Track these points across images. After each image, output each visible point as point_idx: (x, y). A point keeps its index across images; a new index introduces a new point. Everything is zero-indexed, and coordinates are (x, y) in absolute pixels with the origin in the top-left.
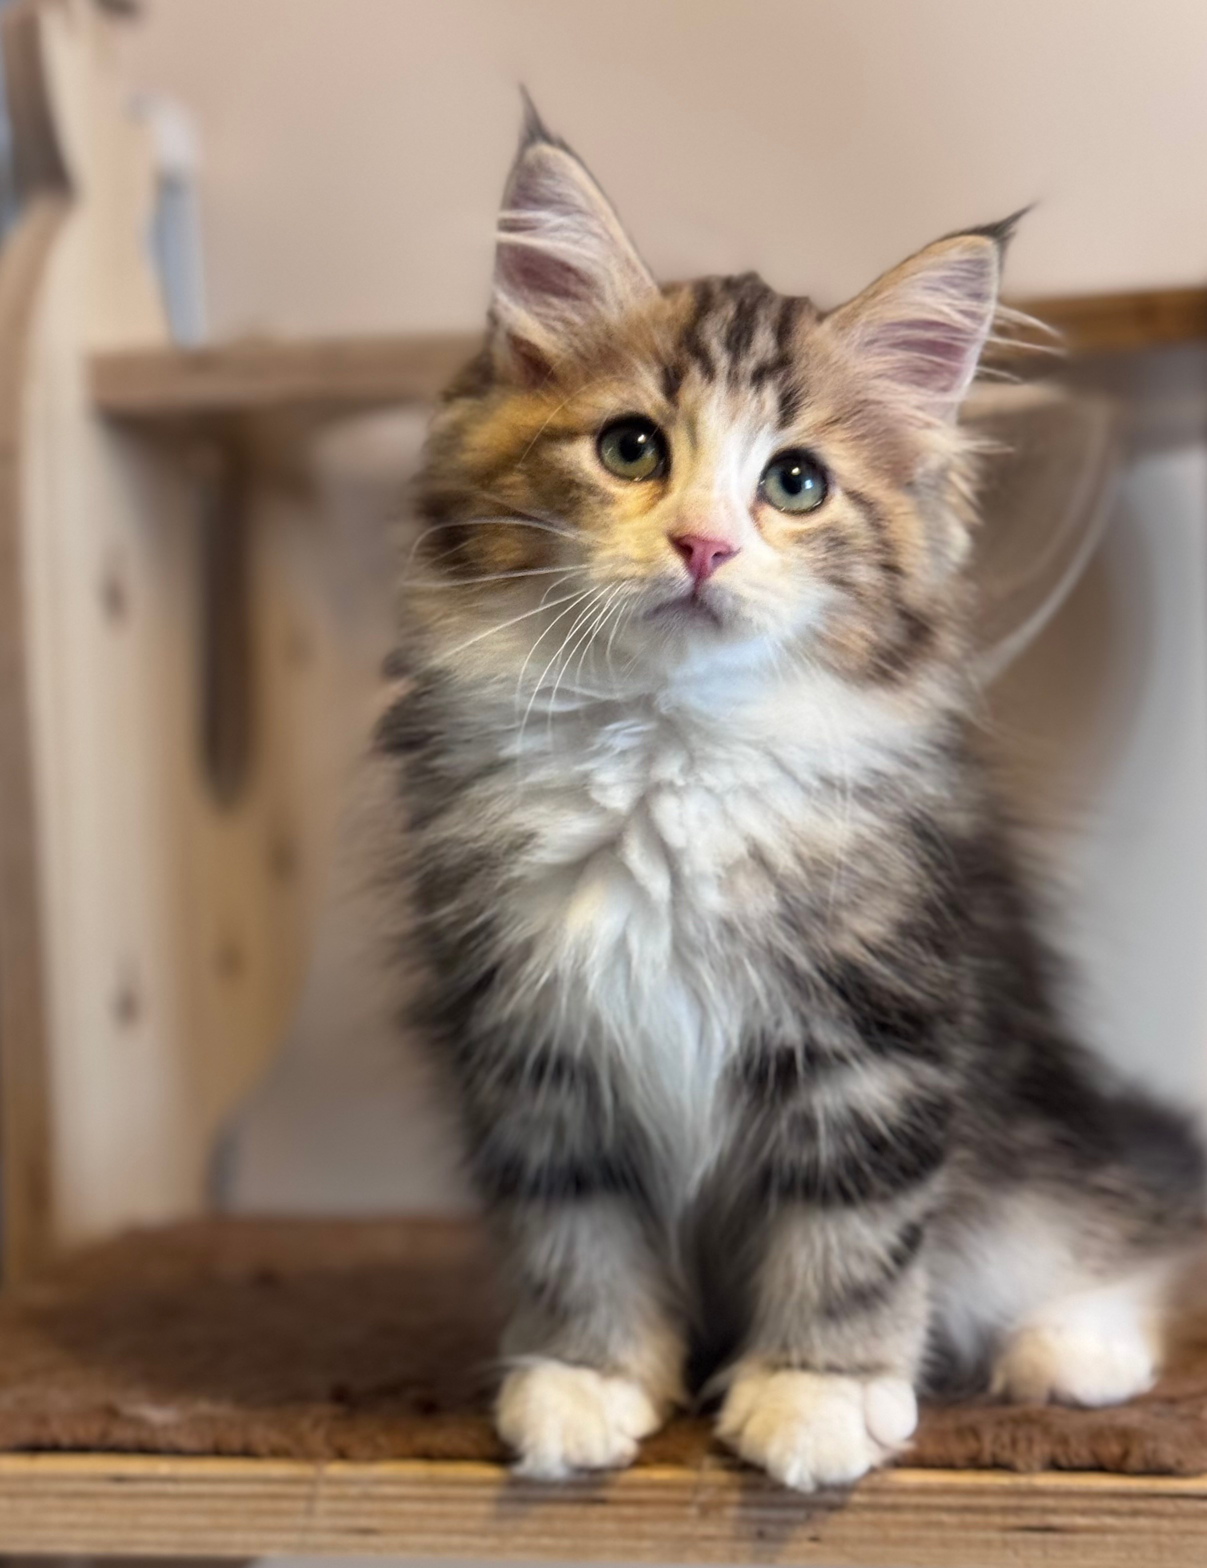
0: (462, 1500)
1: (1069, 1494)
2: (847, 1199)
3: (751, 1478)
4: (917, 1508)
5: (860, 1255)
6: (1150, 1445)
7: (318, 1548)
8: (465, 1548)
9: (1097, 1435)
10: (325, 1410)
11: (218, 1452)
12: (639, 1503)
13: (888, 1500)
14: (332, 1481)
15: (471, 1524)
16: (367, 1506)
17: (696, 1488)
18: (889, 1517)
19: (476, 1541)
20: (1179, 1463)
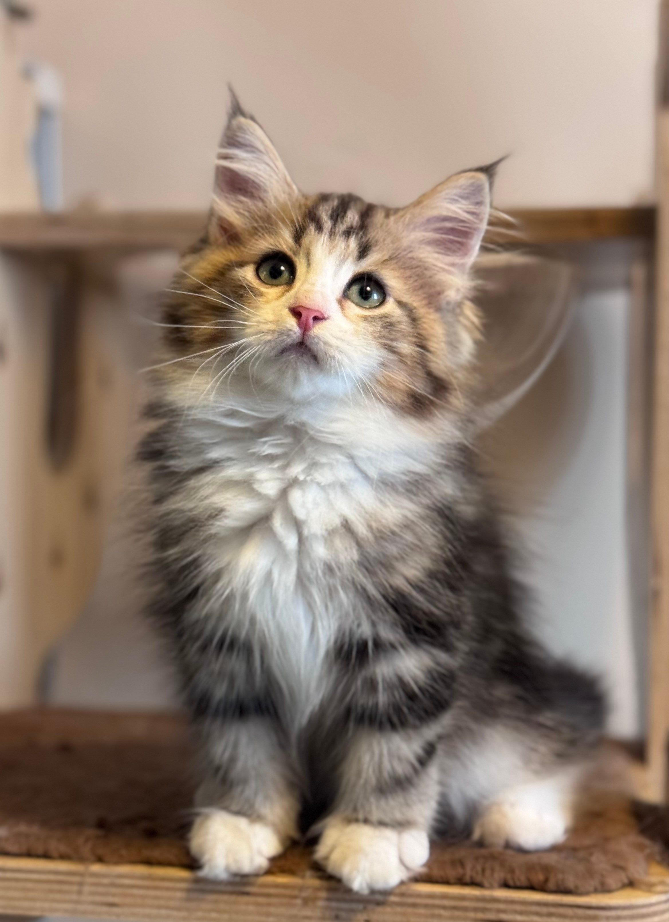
0: (168, 889)
1: (512, 902)
2: (393, 727)
3: (333, 884)
4: (426, 906)
5: (400, 759)
6: (560, 876)
7: (84, 913)
8: (168, 917)
9: (530, 868)
10: (92, 832)
11: (29, 854)
12: (268, 895)
13: (410, 900)
14: (94, 875)
15: (172, 903)
16: (113, 890)
17: (301, 888)
18: (410, 910)
19: (175, 913)
20: (576, 887)
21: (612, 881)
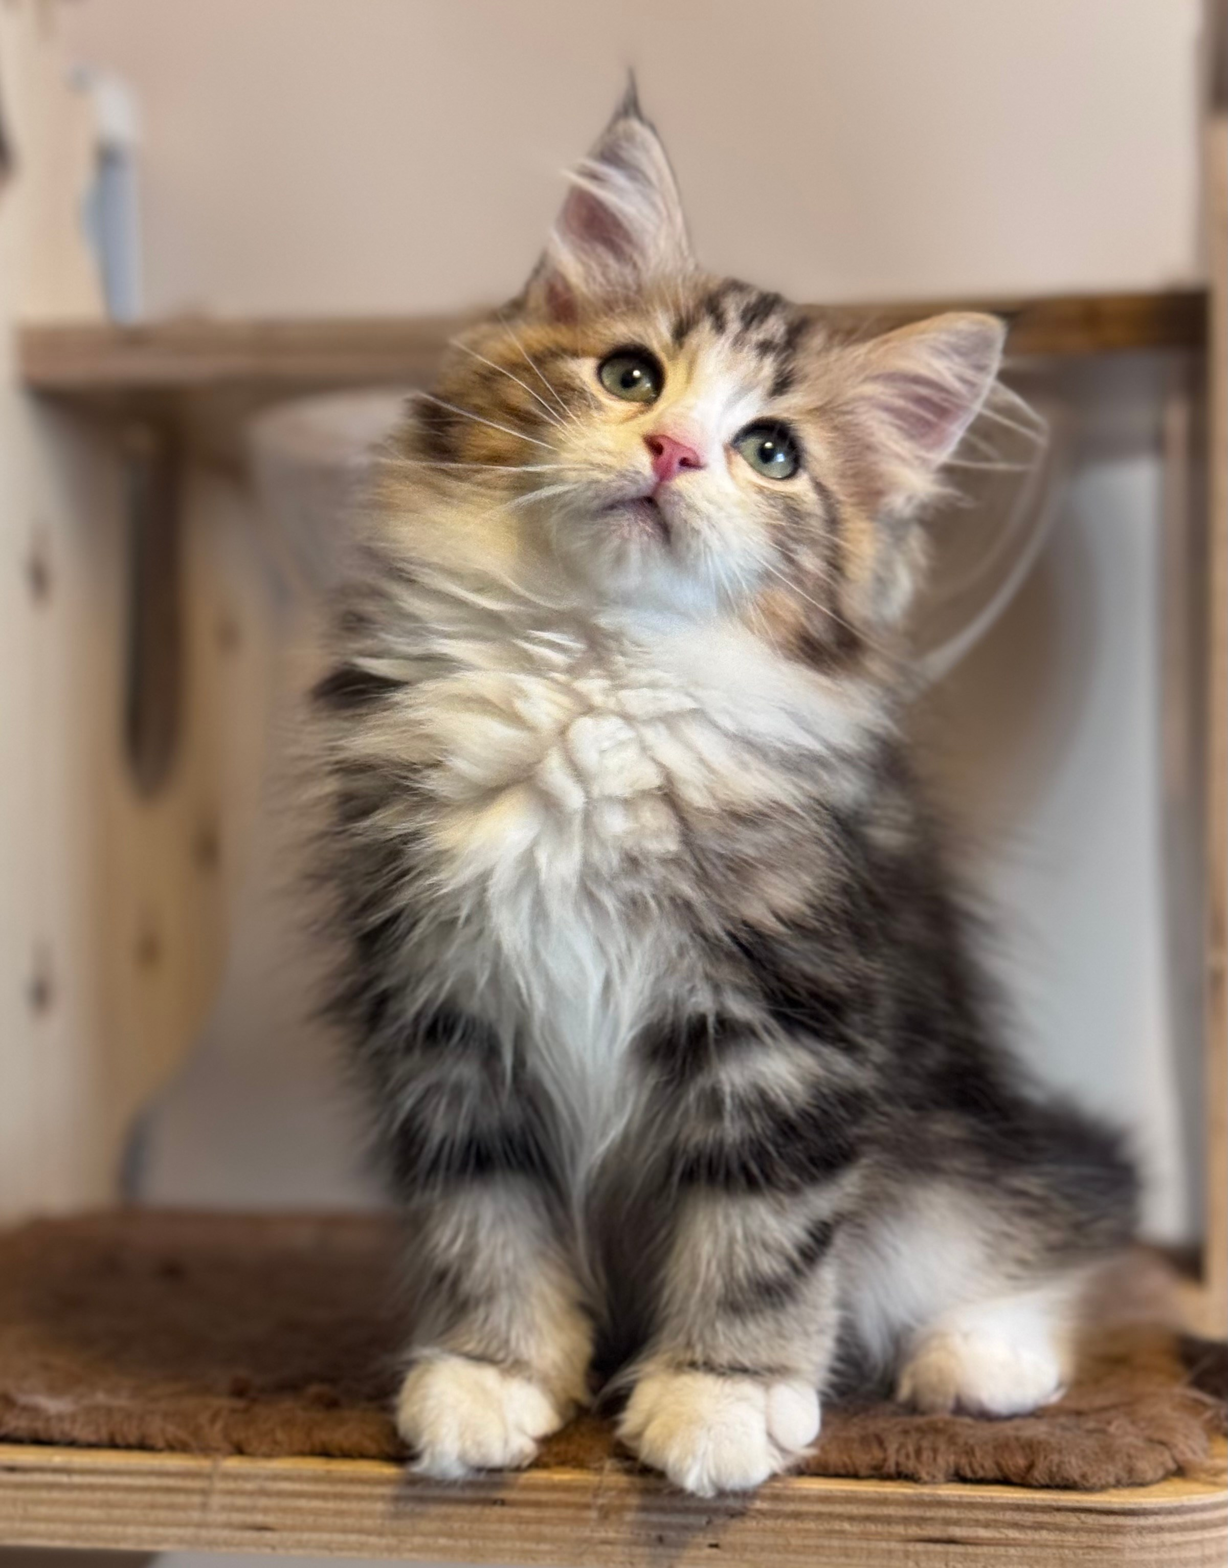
0: (360, 1497)
1: (972, 1505)
2: (752, 1185)
3: (652, 1482)
4: (819, 1516)
5: (766, 1246)
6: (1055, 1458)
7: (212, 1543)
8: (362, 1547)
9: (1003, 1446)
10: (224, 1403)
11: (113, 1445)
12: (537, 1504)
13: (790, 1507)
14: (226, 1476)
15: (368, 1523)
16: (263, 1502)
17: (597, 1491)
18: (789, 1524)
19: (373, 1540)
20: (1084, 1476)
21: (1146, 1466)
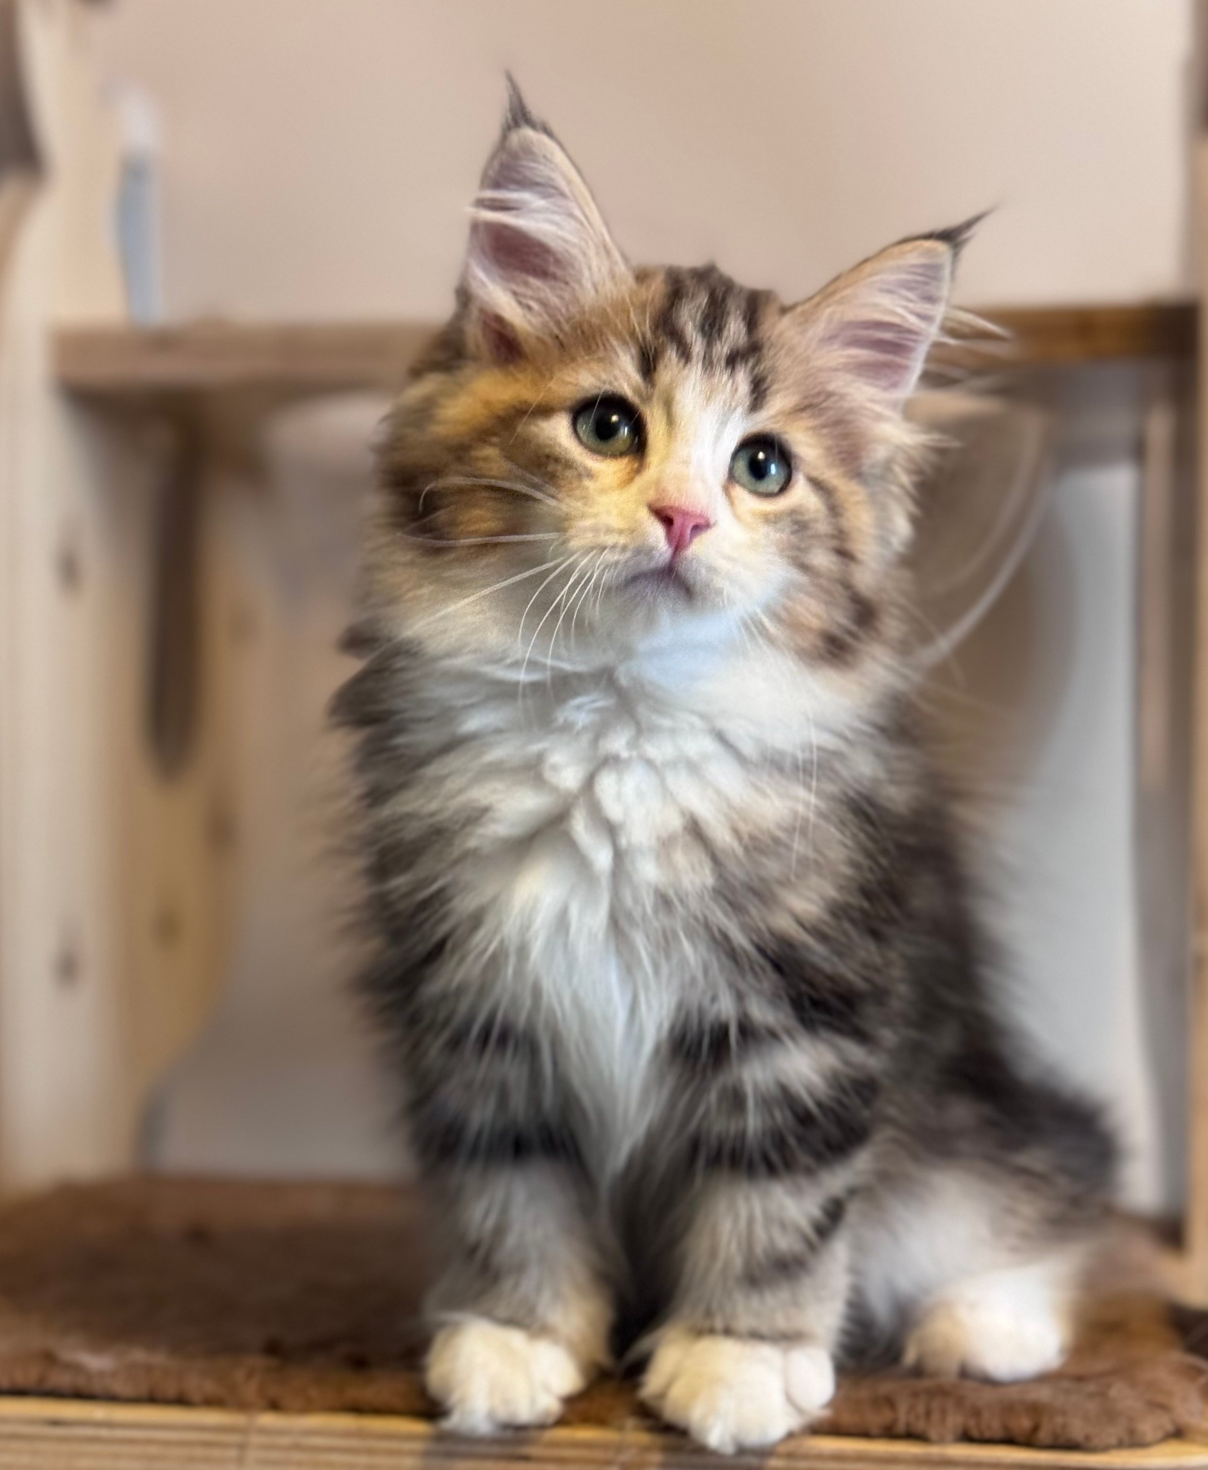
0: (391, 1453)
1: (979, 1464)
2: (772, 1170)
3: (670, 1440)
5: (783, 1225)
6: (1059, 1420)
9: (1008, 1408)
10: (258, 1362)
11: (152, 1399)
12: (561, 1461)
13: (803, 1464)
14: (264, 1431)
16: (297, 1456)
17: (619, 1448)
20: (1087, 1438)
21: (1148, 1427)
